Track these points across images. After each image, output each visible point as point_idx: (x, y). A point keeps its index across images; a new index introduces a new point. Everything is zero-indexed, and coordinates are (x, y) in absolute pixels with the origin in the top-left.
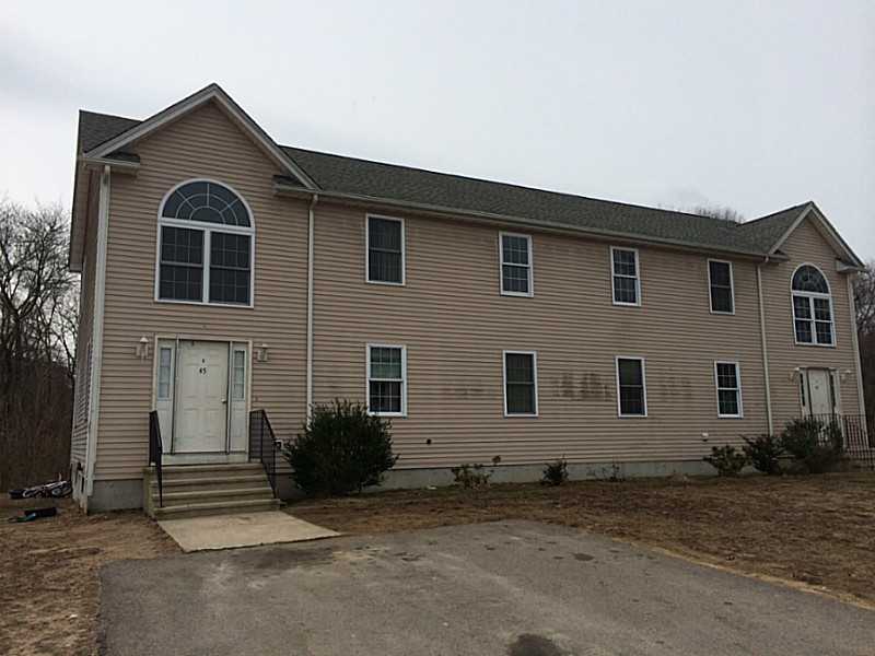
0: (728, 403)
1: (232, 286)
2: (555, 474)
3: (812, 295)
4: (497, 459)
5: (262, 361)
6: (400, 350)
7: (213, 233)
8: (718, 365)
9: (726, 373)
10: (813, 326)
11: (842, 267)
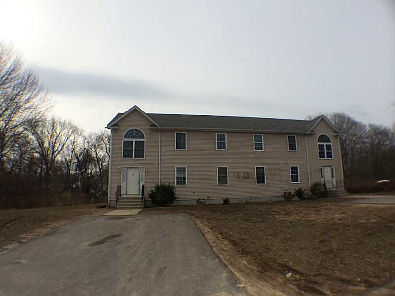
0: (295, 178)
1: (140, 154)
2: (226, 201)
3: (325, 144)
4: (209, 197)
5: (147, 172)
6: (185, 168)
7: (136, 141)
8: (292, 167)
9: (294, 170)
10: (326, 153)
11: (335, 134)
